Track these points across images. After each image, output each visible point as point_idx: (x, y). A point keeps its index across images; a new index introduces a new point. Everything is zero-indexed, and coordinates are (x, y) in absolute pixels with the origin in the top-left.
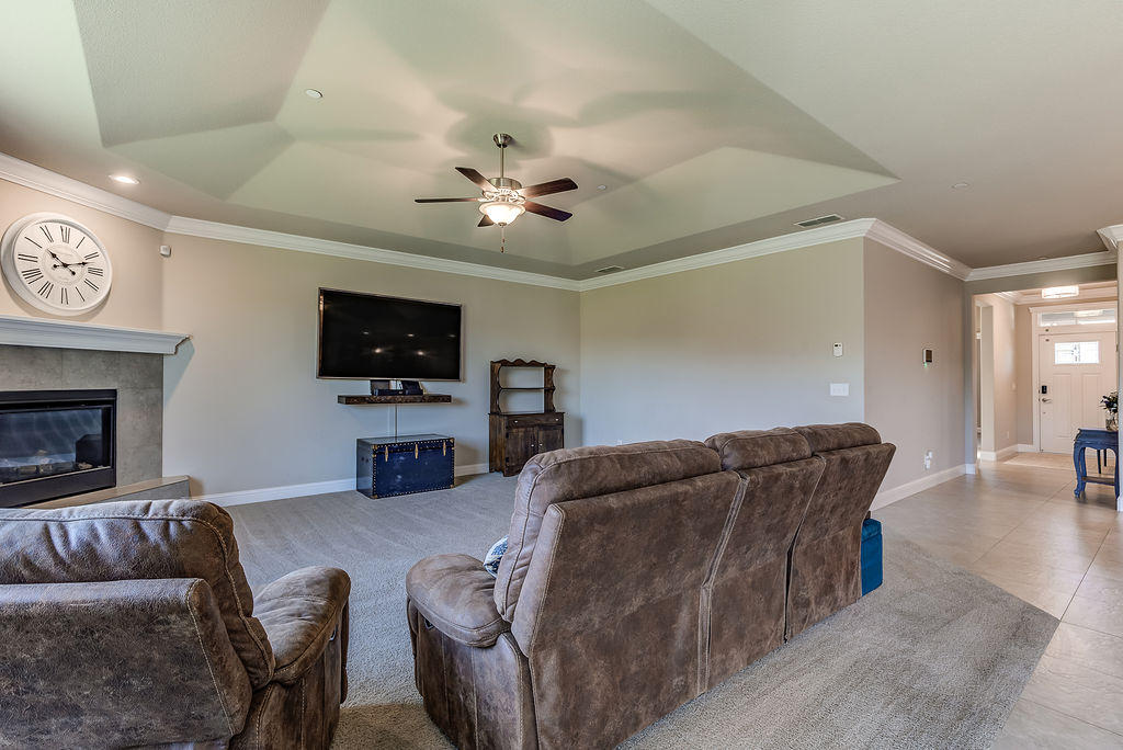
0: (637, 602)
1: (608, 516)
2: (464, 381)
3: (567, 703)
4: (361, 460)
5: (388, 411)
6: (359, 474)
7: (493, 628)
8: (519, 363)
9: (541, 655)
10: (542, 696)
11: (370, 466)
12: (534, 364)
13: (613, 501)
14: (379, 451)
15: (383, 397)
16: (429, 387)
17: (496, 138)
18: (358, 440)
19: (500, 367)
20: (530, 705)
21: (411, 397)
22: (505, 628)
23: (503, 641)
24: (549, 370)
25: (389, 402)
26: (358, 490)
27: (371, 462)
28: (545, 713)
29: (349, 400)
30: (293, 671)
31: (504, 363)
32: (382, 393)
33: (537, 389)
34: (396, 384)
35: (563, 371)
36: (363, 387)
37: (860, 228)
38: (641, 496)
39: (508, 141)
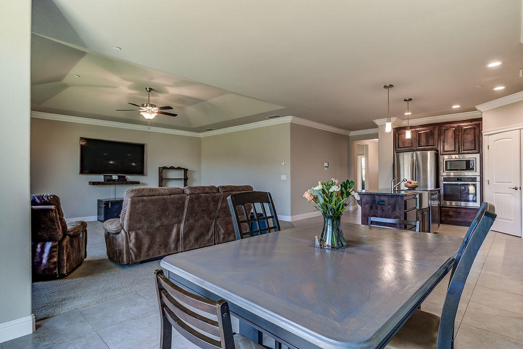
0: (158, 224)
1: (143, 201)
2: (146, 175)
3: (137, 244)
4: (99, 207)
5: (111, 188)
6: (99, 214)
7: (120, 228)
8: (172, 168)
9: (130, 232)
10: (130, 241)
11: (102, 210)
12: (179, 168)
13: (145, 198)
14: (107, 203)
15: (108, 182)
16: (130, 178)
17: (146, 88)
18: (98, 200)
19: (162, 170)
20: (127, 243)
21: (121, 182)
22: (123, 228)
23: (122, 230)
24: (186, 170)
25: (111, 184)
26: (98, 220)
27: (103, 208)
28: (131, 245)
29: (94, 183)
30: (72, 233)
31: (165, 168)
32: (108, 180)
33: (180, 179)
34: (115, 177)
35: (192, 171)
36: (100, 178)
37: (288, 119)
38: (153, 197)
39: (151, 89)
